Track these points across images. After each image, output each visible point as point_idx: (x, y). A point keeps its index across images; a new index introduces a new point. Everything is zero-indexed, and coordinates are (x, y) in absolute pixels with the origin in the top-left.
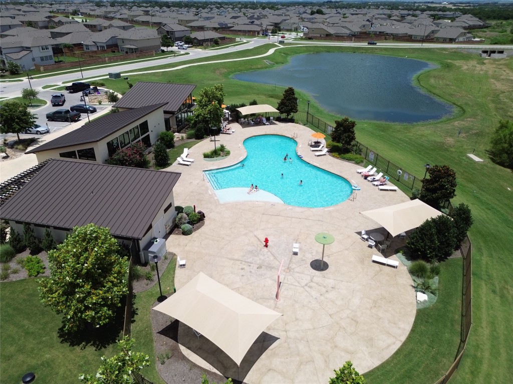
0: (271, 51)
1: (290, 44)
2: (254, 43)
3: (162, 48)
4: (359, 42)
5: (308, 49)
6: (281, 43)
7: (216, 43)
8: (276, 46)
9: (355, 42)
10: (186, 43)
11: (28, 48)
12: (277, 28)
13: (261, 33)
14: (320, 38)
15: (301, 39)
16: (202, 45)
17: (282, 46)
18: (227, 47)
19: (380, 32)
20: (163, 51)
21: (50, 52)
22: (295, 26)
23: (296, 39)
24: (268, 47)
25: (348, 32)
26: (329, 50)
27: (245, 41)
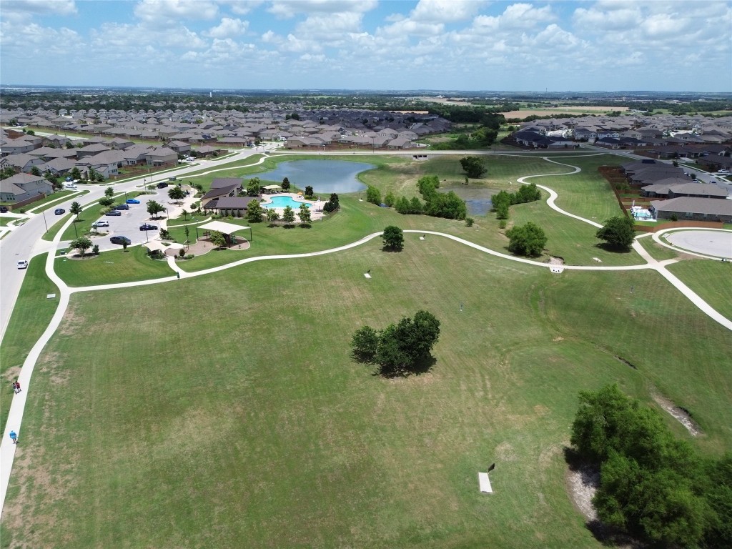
0: (262, 160)
1: (275, 154)
2: (244, 153)
3: (180, 161)
4: (329, 150)
5: (290, 158)
6: (267, 153)
7: (214, 155)
8: (263, 156)
9: (326, 150)
10: (192, 156)
11: (105, 165)
12: (257, 138)
13: (246, 144)
14: (298, 148)
15: (282, 149)
16: (204, 157)
17: (268, 156)
18: (225, 158)
19: (349, 141)
20: (180, 163)
21: (116, 167)
22: (274, 136)
23: (278, 149)
24: (258, 157)
25: (321, 142)
26: (306, 157)
27: (235, 152)
